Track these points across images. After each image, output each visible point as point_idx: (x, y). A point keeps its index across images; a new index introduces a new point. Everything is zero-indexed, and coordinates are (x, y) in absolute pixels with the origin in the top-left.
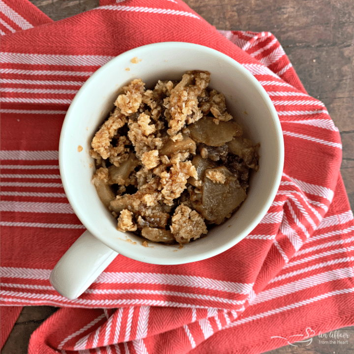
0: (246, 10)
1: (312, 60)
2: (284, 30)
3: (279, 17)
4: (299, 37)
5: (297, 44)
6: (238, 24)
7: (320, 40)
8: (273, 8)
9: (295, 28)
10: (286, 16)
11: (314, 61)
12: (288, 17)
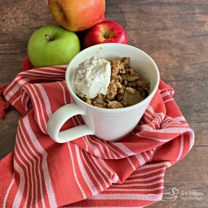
0: (169, 69)
1: (202, 84)
2: (187, 74)
3: (183, 70)
4: (194, 76)
5: (194, 79)
6: (167, 73)
7: (203, 77)
8: (180, 68)
9: (191, 74)
10: (186, 70)
11: (204, 84)
12: (187, 70)
